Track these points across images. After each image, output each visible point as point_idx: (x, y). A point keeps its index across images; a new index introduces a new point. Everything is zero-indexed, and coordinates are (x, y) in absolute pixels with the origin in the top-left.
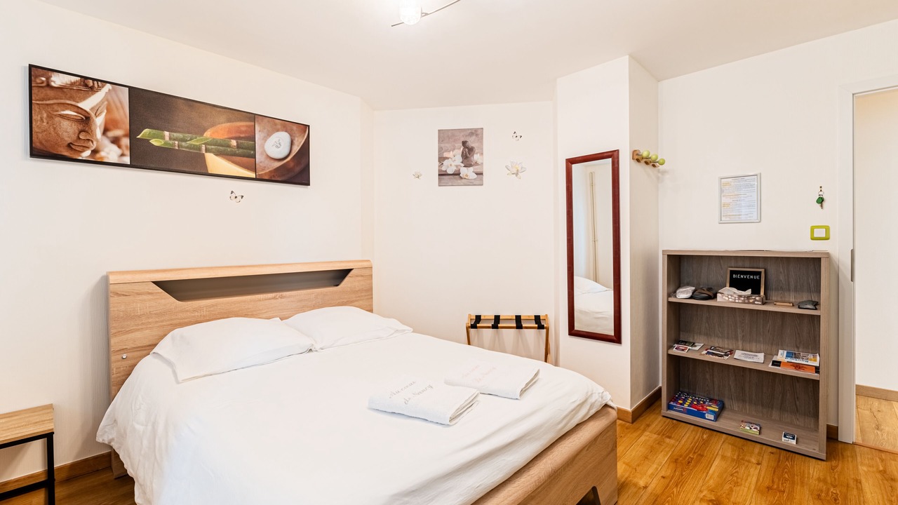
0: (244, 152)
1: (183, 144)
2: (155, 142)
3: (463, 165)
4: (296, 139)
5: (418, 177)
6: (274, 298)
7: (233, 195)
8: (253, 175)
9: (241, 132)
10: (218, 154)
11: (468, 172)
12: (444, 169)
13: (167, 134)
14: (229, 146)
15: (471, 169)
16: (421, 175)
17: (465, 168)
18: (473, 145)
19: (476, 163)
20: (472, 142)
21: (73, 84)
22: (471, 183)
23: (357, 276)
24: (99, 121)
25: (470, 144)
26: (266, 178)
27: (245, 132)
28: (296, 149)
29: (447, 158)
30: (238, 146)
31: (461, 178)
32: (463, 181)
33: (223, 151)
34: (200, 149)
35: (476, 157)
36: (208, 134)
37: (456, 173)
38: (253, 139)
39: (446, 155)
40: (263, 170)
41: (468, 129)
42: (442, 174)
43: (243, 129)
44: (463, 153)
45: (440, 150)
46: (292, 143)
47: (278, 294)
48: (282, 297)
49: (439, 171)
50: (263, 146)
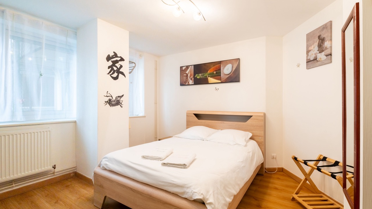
0: (217, 75)
1: (203, 76)
2: (198, 77)
3: (318, 52)
4: (234, 65)
5: (299, 66)
6: (221, 123)
7: (216, 89)
8: (220, 81)
9: (217, 68)
10: (211, 77)
11: (322, 56)
12: (309, 58)
13: (200, 74)
14: (214, 74)
15: (323, 53)
16: (300, 64)
17: (320, 54)
18: (324, 36)
19: (326, 48)
20: (324, 35)
21: (185, 68)
22: (323, 64)
23: (255, 119)
24: (189, 75)
25: (323, 36)
26: (224, 82)
27: (218, 68)
28: (234, 69)
29: (310, 50)
30: (216, 73)
31: (318, 61)
32: (319, 63)
33: (213, 76)
34: (207, 77)
35: (327, 44)
36: (209, 72)
37: (315, 58)
38: (220, 69)
39: (310, 49)
40: (223, 79)
41: (321, 26)
42: (308, 61)
43: (217, 67)
44: (318, 43)
45: (308, 47)
46: (233, 67)
47: (222, 122)
48: (223, 123)
49: (307, 60)
50: (223, 71)
